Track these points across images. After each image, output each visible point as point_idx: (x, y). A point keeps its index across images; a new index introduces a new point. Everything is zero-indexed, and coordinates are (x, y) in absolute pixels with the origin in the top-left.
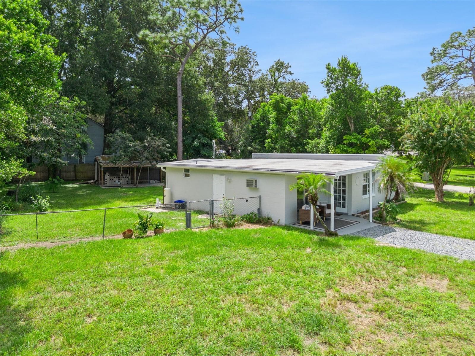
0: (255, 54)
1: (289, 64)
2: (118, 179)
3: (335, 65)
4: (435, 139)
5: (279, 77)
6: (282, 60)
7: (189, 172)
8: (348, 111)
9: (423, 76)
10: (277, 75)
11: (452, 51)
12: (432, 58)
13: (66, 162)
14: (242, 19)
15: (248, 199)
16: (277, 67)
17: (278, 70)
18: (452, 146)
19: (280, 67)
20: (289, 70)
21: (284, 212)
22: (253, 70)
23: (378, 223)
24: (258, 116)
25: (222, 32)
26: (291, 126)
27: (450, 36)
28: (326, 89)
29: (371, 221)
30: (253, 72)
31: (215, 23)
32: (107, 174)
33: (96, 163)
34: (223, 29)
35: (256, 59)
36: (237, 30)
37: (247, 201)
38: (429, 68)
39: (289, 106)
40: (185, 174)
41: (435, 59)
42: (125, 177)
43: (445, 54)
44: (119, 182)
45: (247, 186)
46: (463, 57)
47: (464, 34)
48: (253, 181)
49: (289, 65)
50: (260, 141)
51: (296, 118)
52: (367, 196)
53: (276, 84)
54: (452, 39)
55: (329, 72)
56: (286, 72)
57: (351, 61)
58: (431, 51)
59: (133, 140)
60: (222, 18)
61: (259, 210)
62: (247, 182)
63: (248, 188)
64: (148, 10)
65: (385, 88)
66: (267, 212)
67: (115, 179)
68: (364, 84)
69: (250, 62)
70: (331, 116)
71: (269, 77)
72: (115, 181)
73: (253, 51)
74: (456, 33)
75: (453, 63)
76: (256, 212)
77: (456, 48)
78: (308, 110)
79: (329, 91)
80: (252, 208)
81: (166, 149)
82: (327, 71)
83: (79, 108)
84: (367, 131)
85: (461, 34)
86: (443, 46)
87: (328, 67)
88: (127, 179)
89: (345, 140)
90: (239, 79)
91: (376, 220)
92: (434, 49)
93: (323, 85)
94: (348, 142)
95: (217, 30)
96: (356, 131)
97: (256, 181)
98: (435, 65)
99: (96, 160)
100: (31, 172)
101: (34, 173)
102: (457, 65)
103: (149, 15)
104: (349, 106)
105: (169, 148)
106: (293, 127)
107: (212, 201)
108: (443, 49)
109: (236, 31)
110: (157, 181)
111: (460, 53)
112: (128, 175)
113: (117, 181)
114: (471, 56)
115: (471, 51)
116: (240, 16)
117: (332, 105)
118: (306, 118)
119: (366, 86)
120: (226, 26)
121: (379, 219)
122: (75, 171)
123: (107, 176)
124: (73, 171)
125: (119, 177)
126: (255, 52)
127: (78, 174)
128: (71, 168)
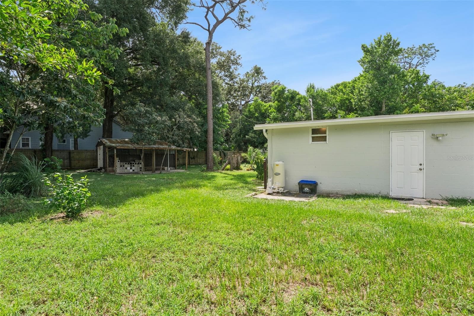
2: (129, 165)
5: (256, 81)
6: (259, 66)
20: (264, 75)
32: (117, 159)
33: (102, 147)
35: (240, 61)
42: (138, 164)
44: (131, 168)
53: (252, 87)
56: (261, 77)
67: (126, 166)
72: (126, 168)
88: (140, 166)
99: (100, 144)
110: (173, 168)
112: (141, 161)
113: (129, 168)
122: (70, 158)
123: (117, 163)
124: (67, 159)
125: (131, 164)
126: (239, 56)
127: (74, 163)
128: (65, 155)
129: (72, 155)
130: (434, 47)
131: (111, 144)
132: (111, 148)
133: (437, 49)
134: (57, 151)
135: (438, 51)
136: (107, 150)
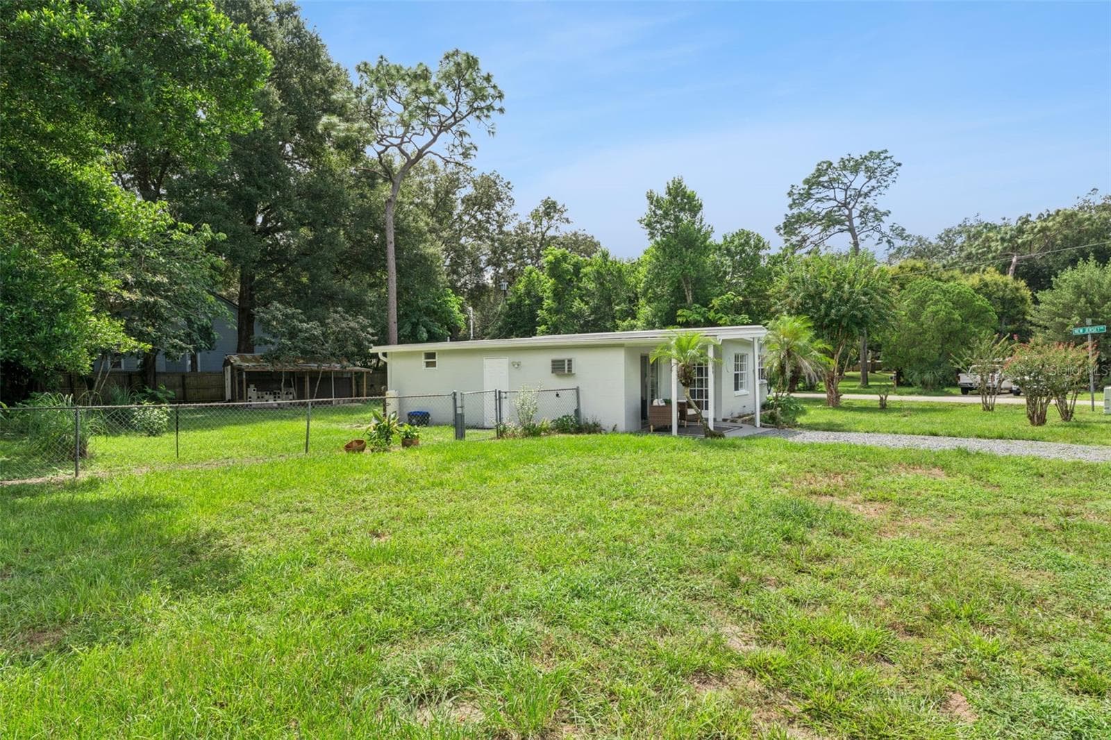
0: (509, 186)
1: (564, 206)
2: (272, 396)
3: (662, 193)
4: (830, 305)
5: (548, 228)
6: (553, 199)
7: (434, 358)
8: (686, 269)
9: (778, 229)
10: (545, 222)
11: (819, 192)
12: (790, 201)
13: (191, 346)
14: (501, 110)
15: (559, 392)
16: (546, 209)
17: (547, 214)
18: (855, 316)
19: (550, 209)
20: (565, 215)
21: (623, 411)
22: (504, 215)
23: (770, 427)
24: (521, 288)
25: (462, 134)
26: (583, 301)
27: (816, 167)
28: (648, 231)
29: (758, 425)
30: (504, 218)
31: (454, 114)
32: (252, 386)
33: (229, 367)
34: (464, 129)
35: (512, 194)
36: (492, 130)
37: (557, 395)
38: (787, 215)
39: (577, 268)
40: (427, 363)
41: (794, 203)
42: (286, 393)
43: (809, 195)
44: (275, 401)
45: (553, 372)
46: (835, 200)
47: (836, 165)
48: (564, 361)
49: (566, 208)
50: (525, 331)
51: (592, 286)
52: (742, 392)
53: (543, 239)
54: (820, 172)
55: (652, 203)
56: (560, 219)
57: (690, 186)
58: (789, 190)
59: (306, 319)
60: (464, 109)
61: (577, 412)
62: (553, 365)
63: (554, 374)
64: (331, 86)
65: (741, 233)
66: (590, 414)
67: (267, 397)
68: (707, 226)
69: (500, 200)
70: (657, 276)
71: (532, 227)
72: (267, 401)
73: (505, 181)
74: (824, 162)
75: (820, 210)
76: (572, 413)
77: (824, 187)
78: (612, 273)
79: (652, 235)
80: (565, 408)
81: (369, 336)
82: (648, 202)
83: (212, 246)
84: (716, 302)
85: (831, 164)
86: (807, 182)
87: (650, 197)
89: (679, 316)
90: (478, 230)
91: (766, 422)
92: (793, 186)
93: (643, 225)
94: (685, 320)
95: (454, 128)
96: (696, 300)
97: (570, 361)
98: (795, 211)
99: (227, 362)
100: (142, 344)
101: (150, 346)
102: (826, 213)
103: (333, 94)
104: (687, 260)
105: (373, 335)
106: (587, 303)
107: (500, 392)
108: (807, 187)
109: (489, 131)
111: (831, 193)
112: (292, 390)
113: (271, 401)
114: (846, 198)
115: (846, 190)
116: (497, 104)
117: (657, 259)
118: (608, 285)
119: (709, 229)
120: (470, 124)
121: (770, 422)
122: (184, 386)
123: (252, 391)
124: (180, 386)
125: (275, 394)
126: (509, 183)
127: (190, 393)
128: (177, 380)
129: (187, 381)
130: (891, 158)
131: (242, 364)
132: (240, 370)
133: (897, 162)
134: (164, 374)
135: (900, 165)
136: (235, 372)
